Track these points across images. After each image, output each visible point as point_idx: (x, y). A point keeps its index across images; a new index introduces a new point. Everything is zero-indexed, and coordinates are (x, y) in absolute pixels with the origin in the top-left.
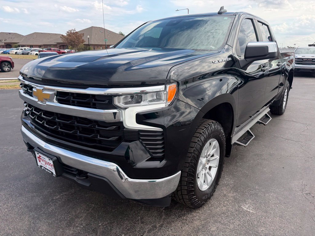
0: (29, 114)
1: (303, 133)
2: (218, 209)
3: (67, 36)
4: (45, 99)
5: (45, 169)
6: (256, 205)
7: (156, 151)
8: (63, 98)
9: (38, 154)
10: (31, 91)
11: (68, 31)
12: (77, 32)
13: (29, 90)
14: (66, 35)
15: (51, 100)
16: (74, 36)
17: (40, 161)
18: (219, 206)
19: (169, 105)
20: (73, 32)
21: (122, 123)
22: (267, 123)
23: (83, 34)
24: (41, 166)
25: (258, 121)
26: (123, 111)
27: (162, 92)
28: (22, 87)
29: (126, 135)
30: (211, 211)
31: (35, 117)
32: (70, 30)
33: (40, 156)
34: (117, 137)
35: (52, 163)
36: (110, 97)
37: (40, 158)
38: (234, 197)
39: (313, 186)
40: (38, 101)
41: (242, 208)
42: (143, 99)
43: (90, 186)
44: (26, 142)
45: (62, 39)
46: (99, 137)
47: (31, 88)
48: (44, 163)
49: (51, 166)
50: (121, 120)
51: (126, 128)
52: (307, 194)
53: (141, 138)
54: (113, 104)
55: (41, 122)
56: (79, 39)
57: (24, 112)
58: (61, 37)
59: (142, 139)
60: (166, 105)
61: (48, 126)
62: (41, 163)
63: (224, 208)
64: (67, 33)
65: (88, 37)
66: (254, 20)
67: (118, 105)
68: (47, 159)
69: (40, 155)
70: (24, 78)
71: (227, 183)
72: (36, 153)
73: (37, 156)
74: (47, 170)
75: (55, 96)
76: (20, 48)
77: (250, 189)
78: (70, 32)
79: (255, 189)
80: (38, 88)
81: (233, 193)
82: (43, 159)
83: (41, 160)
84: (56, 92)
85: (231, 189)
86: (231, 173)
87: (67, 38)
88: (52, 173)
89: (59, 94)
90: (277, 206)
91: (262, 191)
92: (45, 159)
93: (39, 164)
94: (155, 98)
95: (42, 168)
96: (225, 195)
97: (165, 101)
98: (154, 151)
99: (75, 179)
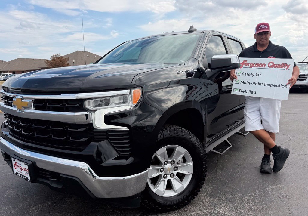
0: (8, 125)
1: (285, 143)
2: (193, 213)
3: (52, 61)
4: (23, 107)
5: (20, 175)
6: (232, 207)
7: (124, 150)
8: (39, 105)
9: (14, 160)
10: (11, 102)
11: (53, 56)
12: (62, 57)
13: (9, 101)
14: (50, 60)
15: (29, 108)
16: (58, 60)
17: (16, 168)
18: (195, 210)
19: (135, 107)
20: (58, 57)
21: (92, 124)
22: (246, 134)
23: (69, 58)
24: (17, 173)
25: (237, 132)
26: (93, 114)
27: (127, 96)
28: (3, 99)
29: (95, 136)
30: (187, 215)
31: (14, 127)
32: (55, 55)
33: (16, 163)
34: (88, 138)
35: (27, 168)
36: (81, 102)
37: (16, 165)
38: (210, 202)
39: (289, 189)
40: (17, 110)
41: (217, 211)
42: (111, 102)
43: (63, 187)
44: (4, 152)
45: (47, 63)
46: (71, 139)
47: (11, 99)
48: (19, 169)
49: (26, 171)
50: (92, 122)
51: (96, 129)
52: (283, 196)
53: (109, 137)
54: (84, 108)
55: (19, 130)
56: (64, 63)
57: (3, 124)
58: (45, 62)
59: (110, 139)
60: (131, 107)
61: (25, 133)
62: (17, 170)
63: (200, 212)
64: (51, 58)
65: (74, 61)
66: (223, 37)
67: (89, 108)
68: (22, 165)
69: (16, 161)
70: (5, 91)
71: (205, 190)
72: (12, 160)
73: (14, 162)
74: (23, 176)
75: (33, 104)
76: (2, 74)
77: (227, 194)
78: (54, 56)
79: (232, 194)
80: (17, 97)
81: (210, 198)
82: (19, 165)
83: (17, 166)
84: (33, 100)
85: (209, 195)
86: (209, 181)
87: (52, 63)
88: (27, 178)
89: (36, 101)
90: (252, 208)
91: (239, 196)
92: (21, 165)
93: (15, 171)
94: (122, 101)
95: (18, 174)
96: (202, 201)
97: (131, 104)
98: (122, 150)
99: (49, 182)
